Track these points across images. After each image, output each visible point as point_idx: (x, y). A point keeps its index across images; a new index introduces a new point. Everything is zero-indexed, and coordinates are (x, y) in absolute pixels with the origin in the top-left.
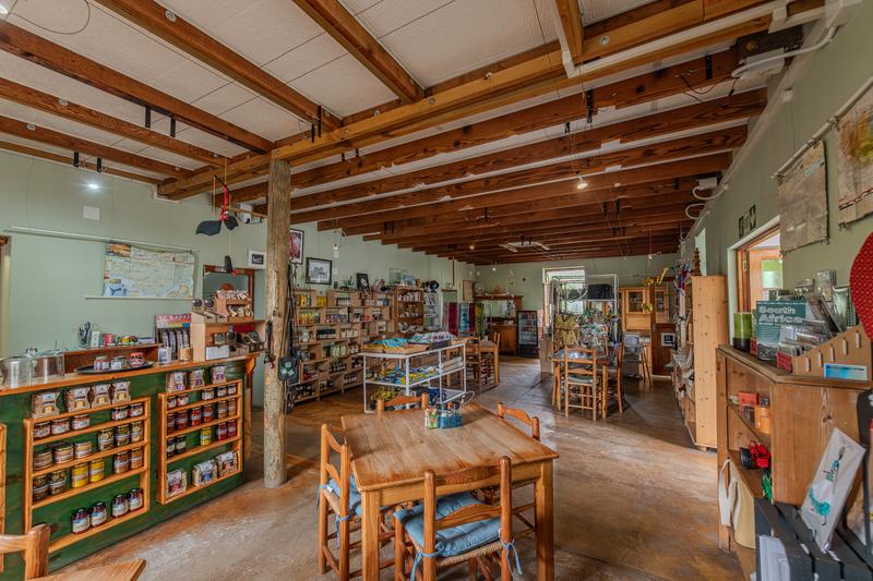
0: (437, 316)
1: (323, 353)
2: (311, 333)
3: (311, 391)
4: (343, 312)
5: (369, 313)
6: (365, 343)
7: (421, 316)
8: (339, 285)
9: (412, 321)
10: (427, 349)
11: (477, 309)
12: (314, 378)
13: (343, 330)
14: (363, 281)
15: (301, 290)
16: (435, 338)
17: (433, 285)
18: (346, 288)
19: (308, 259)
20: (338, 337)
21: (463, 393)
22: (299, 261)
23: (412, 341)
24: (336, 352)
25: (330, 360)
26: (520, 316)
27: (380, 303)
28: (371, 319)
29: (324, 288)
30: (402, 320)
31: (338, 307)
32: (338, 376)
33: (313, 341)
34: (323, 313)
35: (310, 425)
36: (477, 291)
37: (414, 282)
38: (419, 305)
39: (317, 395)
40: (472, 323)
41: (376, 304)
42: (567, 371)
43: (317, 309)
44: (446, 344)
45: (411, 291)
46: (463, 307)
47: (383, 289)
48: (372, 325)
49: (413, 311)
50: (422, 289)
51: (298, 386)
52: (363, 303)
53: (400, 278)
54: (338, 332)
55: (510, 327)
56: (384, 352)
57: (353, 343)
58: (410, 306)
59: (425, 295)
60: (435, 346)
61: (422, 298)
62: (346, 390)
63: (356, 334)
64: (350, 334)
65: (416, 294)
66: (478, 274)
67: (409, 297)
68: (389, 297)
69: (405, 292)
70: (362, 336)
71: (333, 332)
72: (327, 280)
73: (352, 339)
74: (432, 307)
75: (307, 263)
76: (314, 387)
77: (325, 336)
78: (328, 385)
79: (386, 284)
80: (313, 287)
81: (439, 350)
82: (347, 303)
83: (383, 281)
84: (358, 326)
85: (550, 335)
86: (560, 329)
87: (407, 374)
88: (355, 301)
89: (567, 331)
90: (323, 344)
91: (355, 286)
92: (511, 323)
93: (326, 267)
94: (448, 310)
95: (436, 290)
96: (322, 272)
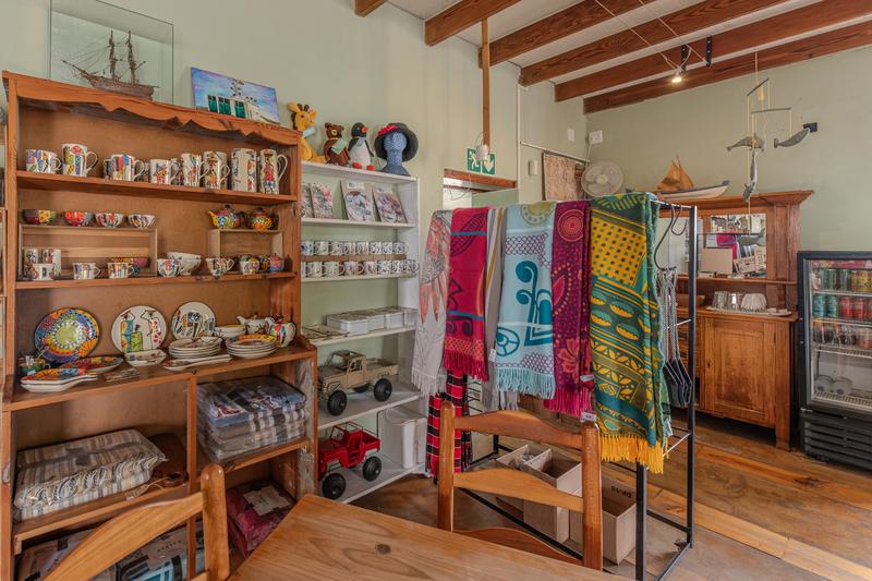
94: (446, 246)
95: (405, 165)
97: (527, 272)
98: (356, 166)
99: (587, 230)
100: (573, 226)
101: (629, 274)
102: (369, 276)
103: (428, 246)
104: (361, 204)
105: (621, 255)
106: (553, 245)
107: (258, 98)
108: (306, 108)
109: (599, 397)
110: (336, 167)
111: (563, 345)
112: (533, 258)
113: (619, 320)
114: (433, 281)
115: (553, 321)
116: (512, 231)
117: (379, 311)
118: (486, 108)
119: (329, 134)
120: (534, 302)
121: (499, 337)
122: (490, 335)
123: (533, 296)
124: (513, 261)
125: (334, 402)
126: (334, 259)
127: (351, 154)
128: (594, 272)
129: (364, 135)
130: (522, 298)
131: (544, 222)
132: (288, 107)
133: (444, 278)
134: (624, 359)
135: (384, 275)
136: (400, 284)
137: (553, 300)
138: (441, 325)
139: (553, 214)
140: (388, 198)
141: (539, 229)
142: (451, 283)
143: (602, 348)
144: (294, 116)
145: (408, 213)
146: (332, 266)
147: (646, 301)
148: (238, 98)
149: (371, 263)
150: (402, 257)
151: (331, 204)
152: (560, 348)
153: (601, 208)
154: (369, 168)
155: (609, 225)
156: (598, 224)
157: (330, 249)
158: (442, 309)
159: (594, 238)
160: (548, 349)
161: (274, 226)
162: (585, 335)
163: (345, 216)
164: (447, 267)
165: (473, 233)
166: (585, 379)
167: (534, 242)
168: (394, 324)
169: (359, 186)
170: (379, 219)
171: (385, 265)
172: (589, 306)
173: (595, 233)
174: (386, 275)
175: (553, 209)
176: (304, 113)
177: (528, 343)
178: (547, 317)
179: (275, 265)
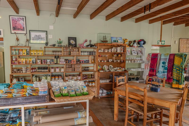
5: (75, 59)
14: (72, 41)
19: (30, 31)
28: (75, 63)
37: (120, 41)
38: (123, 55)
41: (80, 54)
45: (117, 46)
47: (90, 46)
53: (105, 38)
63: (62, 70)
64: (57, 70)
65: (119, 48)
68: (95, 50)
69: (112, 47)
75: (30, 33)
94: (150, 59)
95: (143, 46)
96: (40, 37)
97: (164, 63)
98: (134, 47)
99: (174, 58)
100: (172, 57)
101: (180, 64)
102: (136, 63)
103: (147, 58)
104: (135, 52)
105: (179, 61)
106: (169, 60)
107: (120, 39)
108: (126, 39)
109: (174, 79)
110: (131, 47)
111: (169, 73)
112: (165, 61)
113: (177, 70)
114: (147, 64)
115: (168, 70)
116: (162, 57)
117: (137, 68)
118: (161, 36)
119: (130, 43)
120: (165, 67)
121: (158, 72)
122: (157, 71)
123: (164, 66)
124: (162, 61)
125: (129, 79)
126: (130, 60)
127: (133, 45)
128: (174, 64)
129: (136, 42)
130: (163, 67)
131: (167, 56)
132: (123, 39)
133: (150, 64)
134: (178, 75)
135: (138, 63)
136: (141, 64)
137: (168, 67)
138: (149, 70)
139: (169, 56)
140: (139, 51)
141: (166, 57)
142: (151, 64)
143: (174, 73)
144: (124, 41)
145: (143, 53)
146: (130, 61)
147: (181, 67)
148: (117, 40)
149: (136, 61)
150: (142, 60)
151: (129, 52)
152: (168, 73)
153: (176, 55)
154: (136, 47)
155: (177, 57)
156: (176, 57)
157: (129, 59)
158: (149, 68)
159: (175, 59)
160: (166, 73)
161: (121, 56)
162: (172, 72)
163: (132, 54)
164: (150, 62)
165: (155, 57)
166: (171, 77)
167: (166, 59)
168: (140, 70)
169: (134, 49)
170: (138, 54)
171: (138, 61)
172: (173, 68)
173: (175, 58)
174: (139, 63)
175: (169, 55)
176: (126, 40)
177: (163, 73)
178: (166, 69)
179: (122, 61)
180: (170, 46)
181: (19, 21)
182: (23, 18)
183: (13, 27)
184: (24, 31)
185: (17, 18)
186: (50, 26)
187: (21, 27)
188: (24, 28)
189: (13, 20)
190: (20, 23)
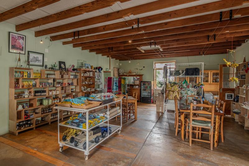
0: (101, 84)
1: (38, 104)
2: (30, 92)
3: (30, 124)
4: (51, 81)
5: (66, 82)
6: (63, 97)
7: (94, 84)
8: (48, 67)
9: (89, 86)
10: (100, 104)
11: (122, 80)
12: (32, 117)
13: (51, 91)
14: (62, 65)
15: (23, 69)
16: (105, 96)
17: (100, 69)
18: (52, 69)
19: (29, 52)
20: (47, 95)
21: (120, 128)
22: (23, 52)
23: (90, 99)
24: (45, 103)
25: (41, 107)
26: (142, 84)
27: (72, 77)
28: (67, 85)
29: (39, 68)
30: (84, 86)
31: (48, 78)
32: (47, 115)
33: (31, 97)
34: (38, 81)
35: (23, 151)
36: (120, 72)
37: (90, 67)
38: (93, 78)
39: (34, 126)
40: (119, 87)
41: (69, 77)
42: (191, 118)
43: (35, 79)
44: (112, 100)
45: (89, 71)
46: (115, 80)
47: (74, 70)
48: (67, 88)
49: (89, 81)
50: (94, 70)
51: (22, 122)
52: (62, 77)
53: (82, 65)
54: (47, 92)
55: (137, 89)
56: (71, 107)
57: (56, 97)
58: (88, 78)
59: (96, 73)
60: (105, 102)
61: (94, 75)
62: (52, 123)
63: (58, 93)
64: (54, 93)
65: (91, 73)
66: (121, 64)
67: (87, 74)
68: (77, 74)
69: (85, 72)
70: (61, 94)
71: (44, 92)
72: (41, 64)
73: (56, 95)
74: (99, 79)
75: (28, 54)
76: (32, 122)
77: (39, 94)
78: (42, 120)
79: (75, 67)
80: (31, 67)
81: (108, 105)
82: (53, 76)
83: (73, 66)
84: (59, 89)
85: (163, 94)
86: (169, 91)
87: (87, 121)
88: (57, 75)
89: (173, 92)
90: (38, 98)
91: (58, 68)
92: (137, 87)
93: (40, 57)
94: (107, 81)
95: (101, 71)
96: (38, 59)
97: (116, 83)
100: (120, 80)
101: (124, 83)
104: (97, 76)
106: (118, 81)
113: (123, 87)
114: (105, 84)
120: (117, 86)
121: (113, 89)
128: (121, 83)
130: (115, 85)
131: (117, 79)
140: (99, 75)
143: (122, 89)
144: (91, 67)
148: (88, 66)
152: (119, 89)
158: (107, 87)
164: (107, 83)
165: (110, 80)
177: (116, 89)
180: (110, 72)
181: (19, 39)
182: (23, 37)
183: (12, 46)
184: (23, 51)
185: (17, 37)
186: (46, 49)
187: (20, 47)
188: (23, 47)
189: (12, 37)
190: (19, 42)
